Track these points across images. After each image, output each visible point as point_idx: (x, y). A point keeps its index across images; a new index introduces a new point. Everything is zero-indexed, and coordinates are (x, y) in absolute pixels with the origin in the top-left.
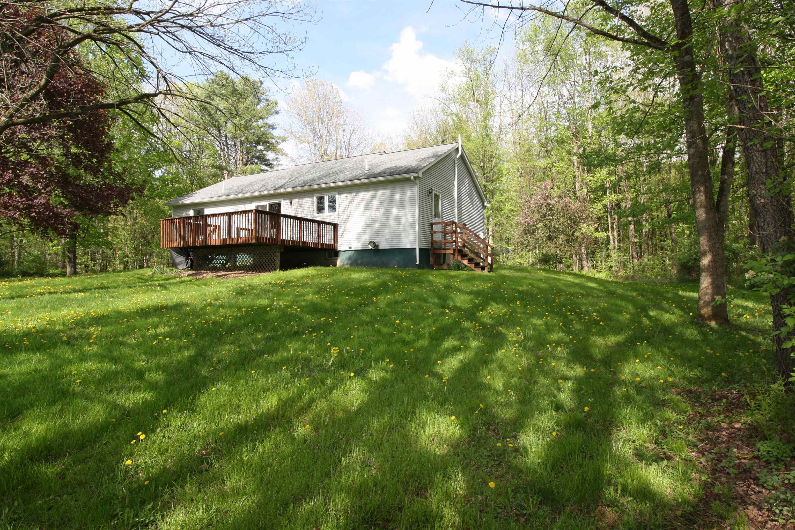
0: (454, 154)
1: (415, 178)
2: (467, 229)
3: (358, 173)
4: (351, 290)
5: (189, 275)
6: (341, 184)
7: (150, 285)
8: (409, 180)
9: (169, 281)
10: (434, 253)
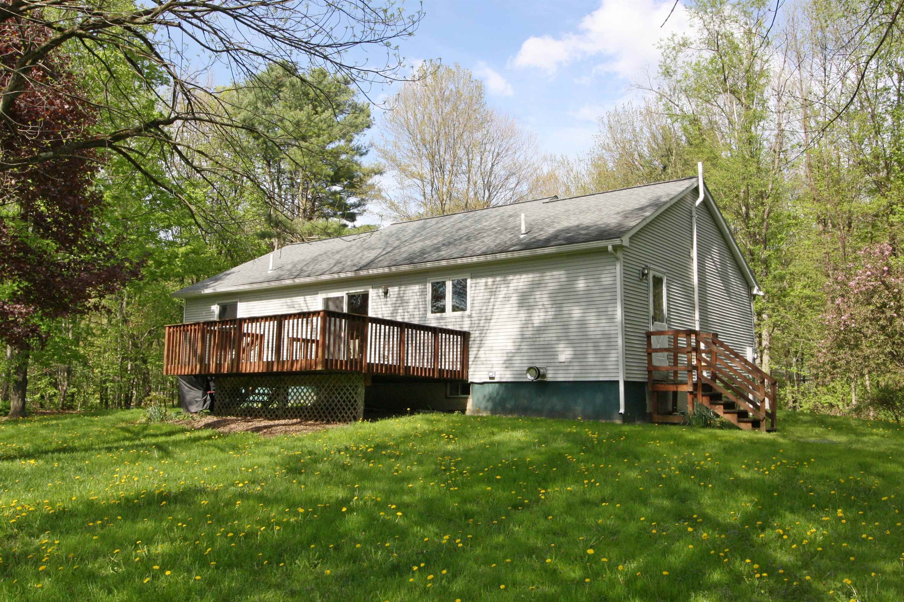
0: (689, 199)
1: (615, 248)
2: (722, 344)
3: (506, 238)
4: (496, 470)
5: (207, 426)
6: (475, 259)
7: (143, 445)
8: (604, 251)
9: (173, 438)
10: (653, 392)
